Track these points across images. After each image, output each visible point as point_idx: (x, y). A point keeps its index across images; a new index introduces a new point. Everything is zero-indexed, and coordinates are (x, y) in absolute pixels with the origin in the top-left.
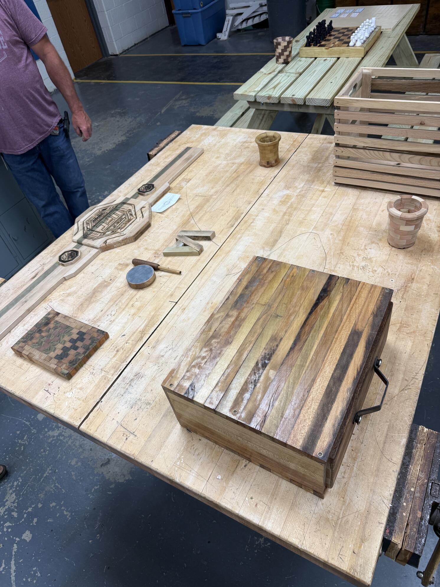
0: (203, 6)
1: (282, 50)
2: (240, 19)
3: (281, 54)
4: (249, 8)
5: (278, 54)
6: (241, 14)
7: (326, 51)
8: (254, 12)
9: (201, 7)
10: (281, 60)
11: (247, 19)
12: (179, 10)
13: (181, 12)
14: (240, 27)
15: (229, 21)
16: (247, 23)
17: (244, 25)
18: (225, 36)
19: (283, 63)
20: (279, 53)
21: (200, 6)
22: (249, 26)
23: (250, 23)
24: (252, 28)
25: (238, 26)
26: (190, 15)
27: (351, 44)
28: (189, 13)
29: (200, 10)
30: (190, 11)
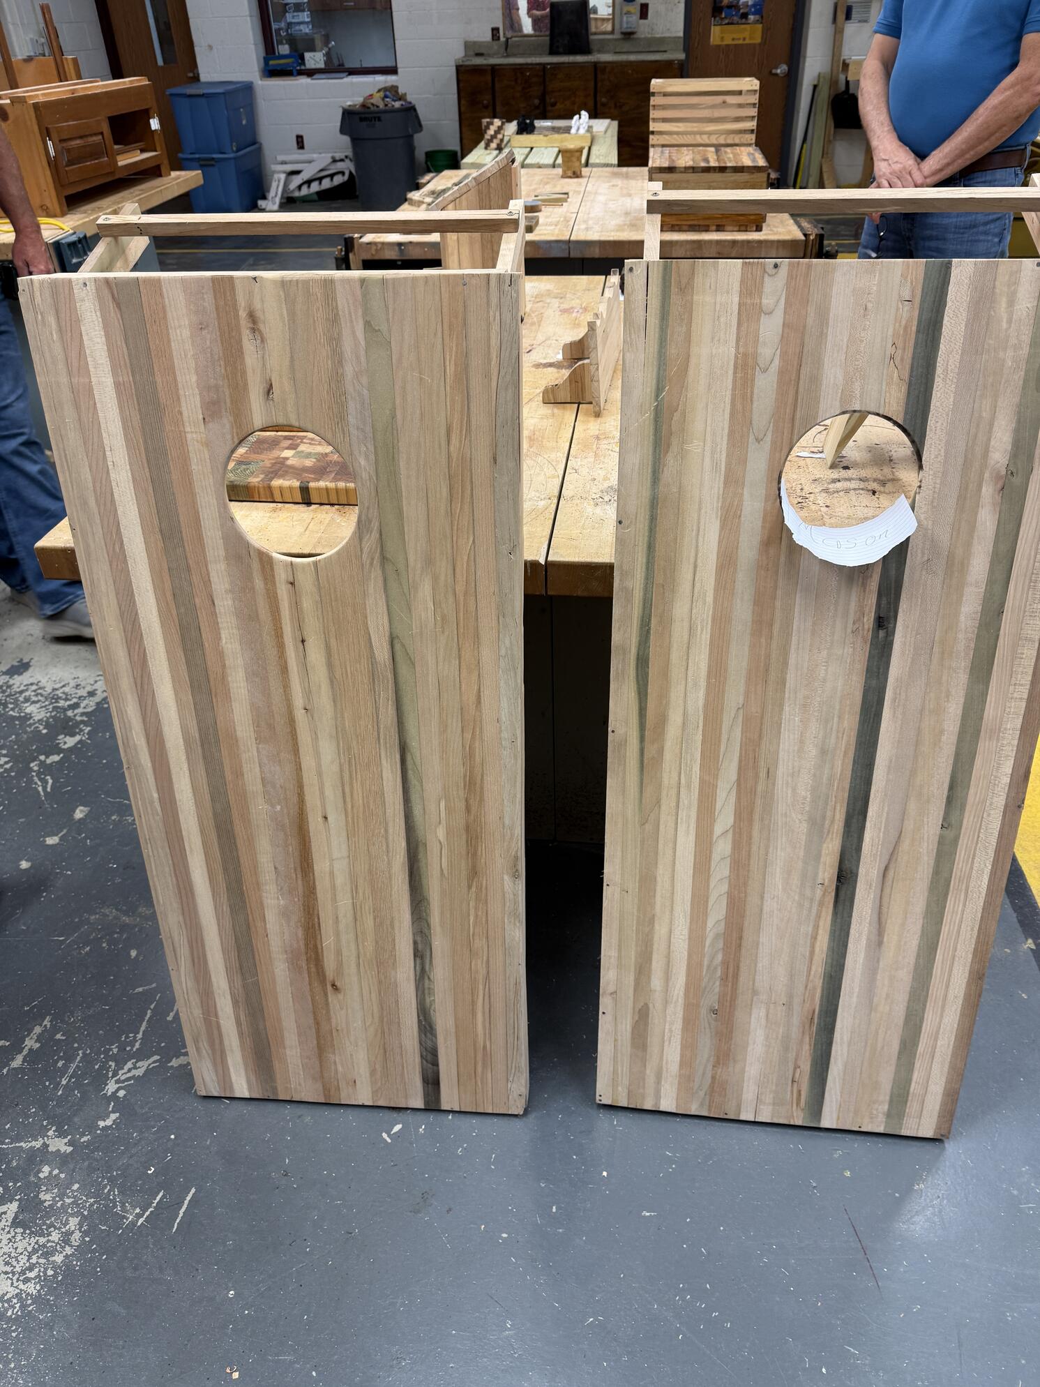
0: (238, 150)
1: (495, 131)
2: (297, 180)
3: (493, 137)
4: (312, 164)
5: (489, 137)
6: (298, 172)
7: (545, 138)
8: (322, 170)
9: (233, 152)
10: (493, 145)
11: (308, 182)
12: (191, 153)
13: (197, 156)
14: (297, 194)
15: (279, 181)
16: (309, 187)
17: (305, 191)
18: (274, 204)
19: (496, 149)
20: (491, 136)
21: (232, 149)
22: (312, 194)
23: (315, 187)
24: (316, 197)
25: (293, 191)
26: (213, 163)
27: (573, 131)
28: (213, 159)
29: (232, 155)
30: (215, 156)
